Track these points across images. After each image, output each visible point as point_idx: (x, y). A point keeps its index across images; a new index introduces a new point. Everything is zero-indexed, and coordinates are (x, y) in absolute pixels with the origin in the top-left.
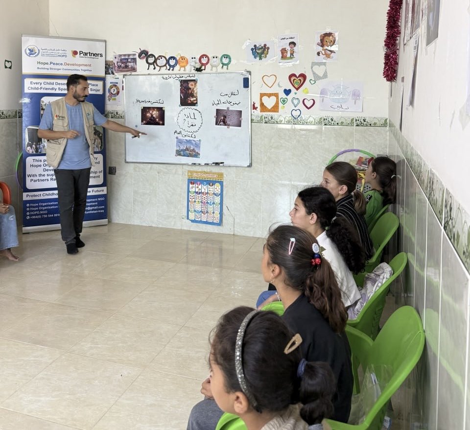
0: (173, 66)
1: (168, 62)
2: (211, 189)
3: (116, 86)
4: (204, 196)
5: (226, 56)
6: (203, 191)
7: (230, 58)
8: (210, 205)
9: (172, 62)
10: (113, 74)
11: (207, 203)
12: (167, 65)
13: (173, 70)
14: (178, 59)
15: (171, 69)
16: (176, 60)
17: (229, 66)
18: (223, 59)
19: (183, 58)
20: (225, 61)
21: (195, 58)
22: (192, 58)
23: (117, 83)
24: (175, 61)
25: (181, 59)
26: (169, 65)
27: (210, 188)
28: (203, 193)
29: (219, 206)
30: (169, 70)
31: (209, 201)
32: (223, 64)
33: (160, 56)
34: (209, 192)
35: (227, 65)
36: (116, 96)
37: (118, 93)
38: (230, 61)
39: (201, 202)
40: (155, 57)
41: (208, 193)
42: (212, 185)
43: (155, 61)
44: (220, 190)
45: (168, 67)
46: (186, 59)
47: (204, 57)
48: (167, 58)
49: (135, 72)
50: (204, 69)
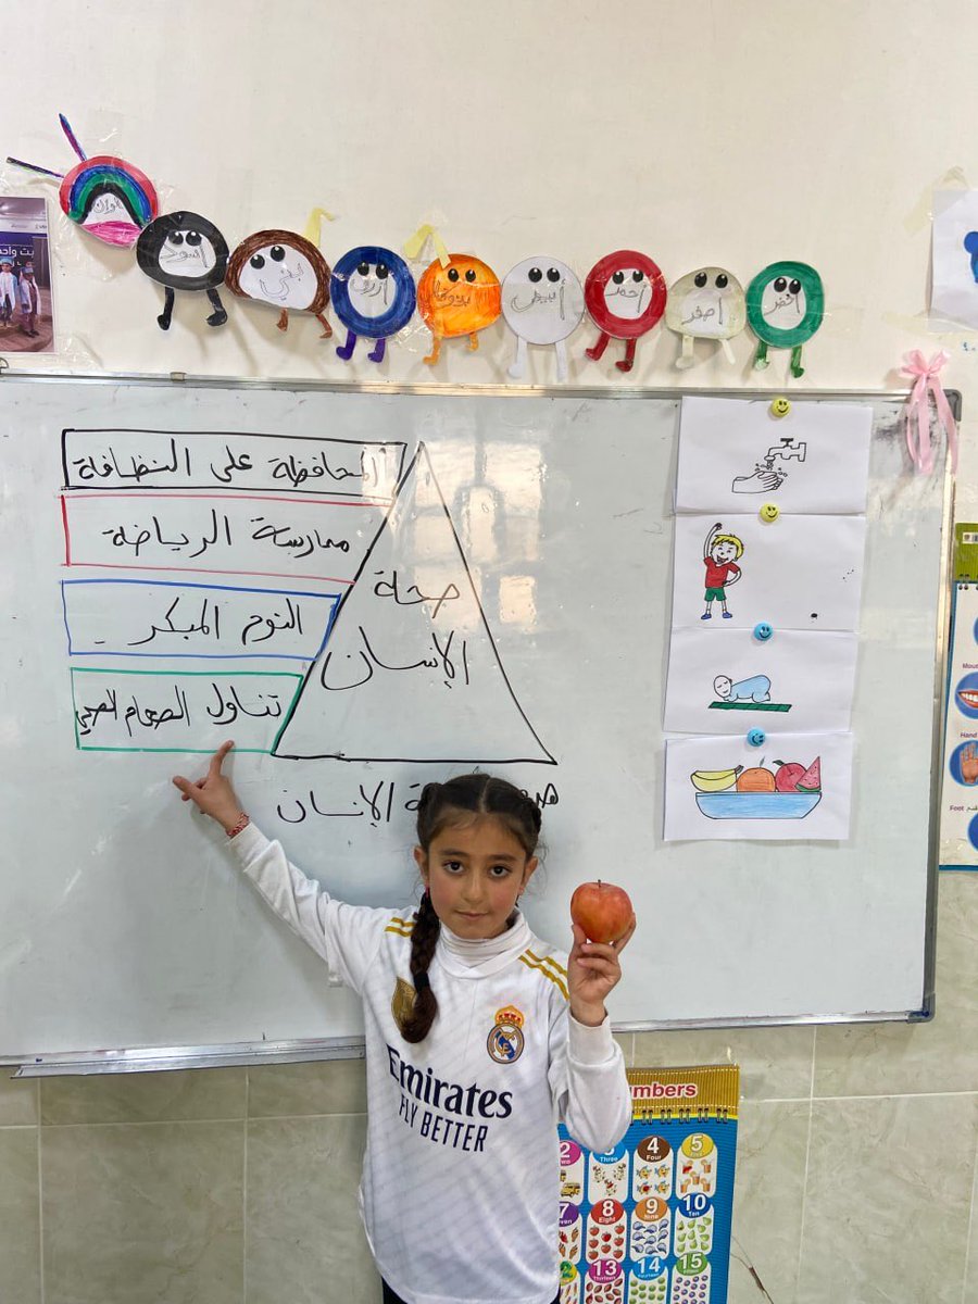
0: (382, 329)
1: (332, 291)
2: (653, 1180)
4: (604, 1229)
5: (797, 278)
6: (597, 1194)
7: (816, 296)
8: (650, 1274)
9: (371, 295)
11: (628, 1265)
12: (330, 314)
13: (377, 356)
14: (416, 272)
15: (364, 347)
16: (405, 283)
17: (809, 348)
18: (770, 296)
19: (462, 267)
20: (783, 312)
21: (554, 276)
22: (535, 276)
24: (391, 282)
25: (442, 277)
26: (349, 316)
27: (644, 1173)
28: (597, 1211)
29: (708, 1271)
30: (346, 353)
31: (635, 1256)
32: (766, 337)
33: (266, 236)
34: (638, 1197)
35: (794, 340)
39: (583, 1267)
41: (630, 1205)
42: (663, 1153)
43: (225, 273)
44: (712, 1178)
45: (341, 333)
46: (480, 276)
47: (628, 273)
48: (332, 260)
49: (36, 348)
50: (625, 366)
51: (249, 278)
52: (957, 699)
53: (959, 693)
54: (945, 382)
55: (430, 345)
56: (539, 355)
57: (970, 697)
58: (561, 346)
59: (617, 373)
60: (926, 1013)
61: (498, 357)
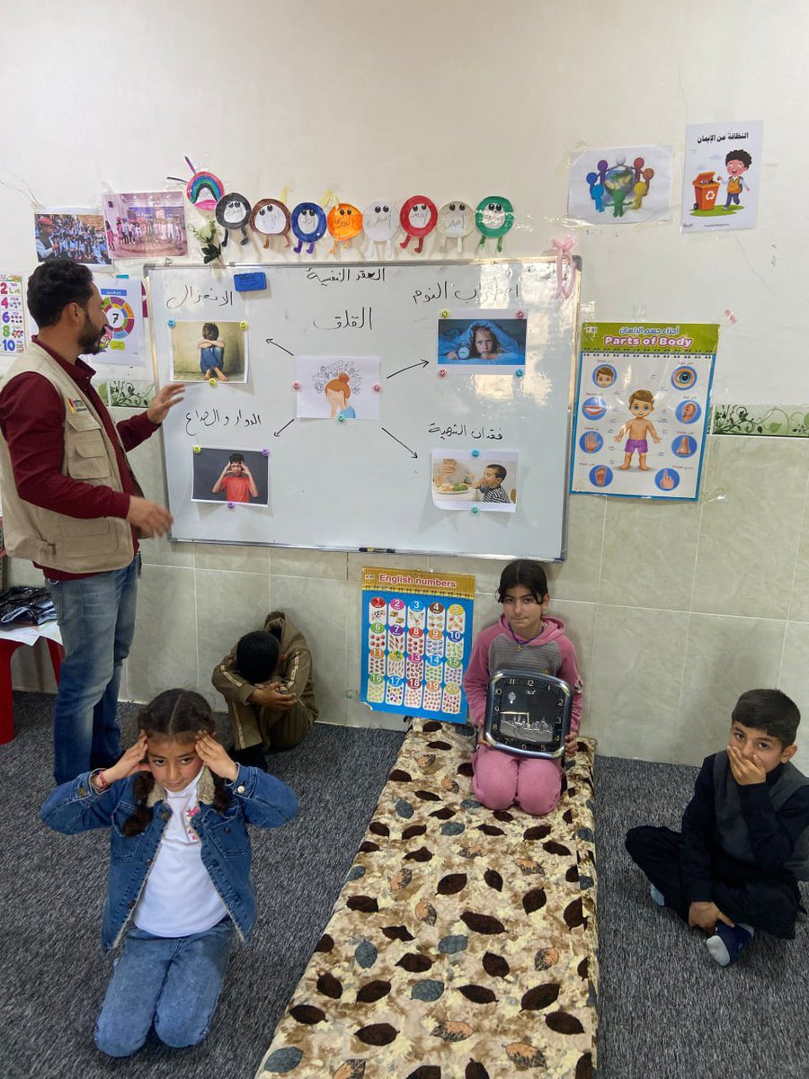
0: (312, 238)
1: (292, 221)
2: (436, 622)
3: (120, 302)
4: (414, 640)
5: (498, 203)
6: (411, 624)
8: (434, 664)
9: (308, 224)
10: (109, 262)
11: (425, 657)
12: (291, 234)
13: (310, 251)
14: (326, 212)
15: (306, 246)
16: (322, 217)
17: (507, 237)
18: (487, 212)
19: (345, 209)
20: (493, 219)
21: (386, 210)
22: (378, 210)
23: (124, 293)
24: (316, 218)
25: (337, 213)
26: (299, 234)
27: (432, 618)
28: (411, 631)
29: (461, 667)
30: (298, 250)
31: (428, 654)
32: (485, 232)
33: (265, 201)
34: (429, 628)
35: (499, 233)
36: (123, 336)
37: (130, 325)
38: (509, 223)
39: (406, 654)
40: (247, 205)
41: (426, 631)
42: (441, 610)
43: (249, 220)
44: (463, 625)
45: (295, 241)
46: (353, 213)
47: (420, 206)
48: (291, 210)
49: (182, 254)
50: (419, 250)
51: (259, 221)
52: (583, 411)
53: (584, 408)
54: (573, 252)
55: (333, 244)
56: (380, 246)
57: (590, 409)
58: (389, 242)
59: (416, 254)
60: (562, 559)
61: (362, 248)
